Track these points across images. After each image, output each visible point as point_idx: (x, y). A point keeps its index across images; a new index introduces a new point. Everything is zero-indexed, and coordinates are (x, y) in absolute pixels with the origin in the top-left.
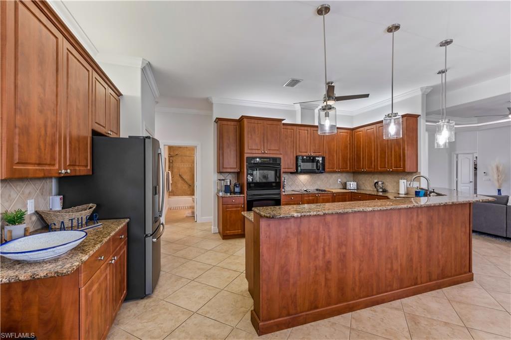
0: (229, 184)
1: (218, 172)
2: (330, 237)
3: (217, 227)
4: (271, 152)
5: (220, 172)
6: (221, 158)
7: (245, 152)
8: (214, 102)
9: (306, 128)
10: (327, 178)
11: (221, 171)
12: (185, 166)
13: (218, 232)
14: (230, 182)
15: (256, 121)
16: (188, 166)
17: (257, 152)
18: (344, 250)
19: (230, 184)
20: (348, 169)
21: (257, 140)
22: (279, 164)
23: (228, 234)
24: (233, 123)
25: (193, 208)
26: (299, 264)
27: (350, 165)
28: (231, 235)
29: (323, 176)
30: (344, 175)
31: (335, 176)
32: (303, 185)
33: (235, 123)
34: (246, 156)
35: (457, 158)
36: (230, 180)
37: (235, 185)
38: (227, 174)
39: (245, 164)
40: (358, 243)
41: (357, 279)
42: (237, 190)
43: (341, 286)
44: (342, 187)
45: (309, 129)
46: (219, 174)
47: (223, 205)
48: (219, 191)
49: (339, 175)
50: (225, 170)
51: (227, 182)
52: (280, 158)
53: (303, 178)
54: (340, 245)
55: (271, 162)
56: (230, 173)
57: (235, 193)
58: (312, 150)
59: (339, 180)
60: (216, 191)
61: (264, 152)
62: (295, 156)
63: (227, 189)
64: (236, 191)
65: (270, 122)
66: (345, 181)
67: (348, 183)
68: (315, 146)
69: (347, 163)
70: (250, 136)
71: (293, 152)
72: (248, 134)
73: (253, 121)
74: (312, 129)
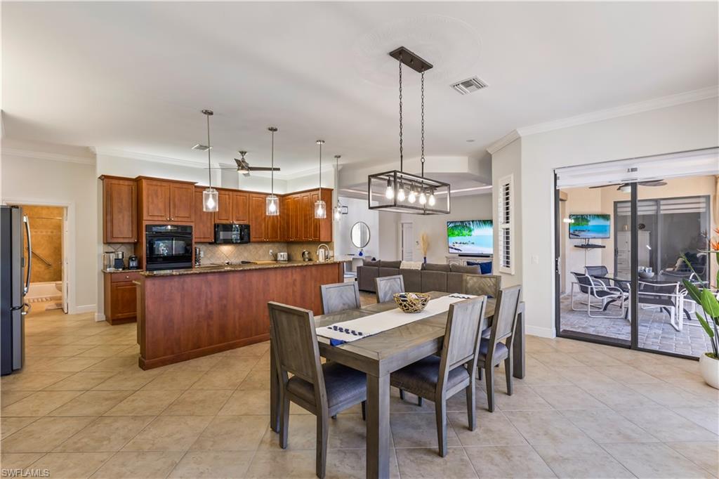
0: (120, 257)
1: (104, 243)
2: (211, 293)
3: (103, 314)
4: (180, 219)
5: (107, 243)
6: (109, 224)
7: (144, 218)
8: (97, 153)
9: (227, 193)
10: (256, 248)
11: (110, 241)
12: (39, 233)
13: (104, 319)
14: (123, 255)
15: (159, 183)
16: (44, 233)
17: (160, 219)
18: (224, 302)
19: (123, 257)
20: (279, 239)
21: (161, 205)
22: (191, 234)
23: (121, 317)
24: (126, 183)
25: (60, 298)
26: (183, 313)
27: (281, 234)
28: (123, 319)
29: (251, 247)
30: (277, 245)
31: (265, 246)
32: (225, 258)
33: (131, 183)
34: (145, 223)
35: (402, 227)
36: (123, 253)
37: (131, 258)
38: (118, 246)
39: (144, 233)
40: (238, 296)
41: (237, 325)
42: (133, 264)
43: (223, 330)
44: (273, 259)
45: (231, 193)
46: (106, 246)
47: (111, 282)
48: (106, 267)
49: (270, 245)
50: (115, 241)
51: (118, 255)
52: (191, 227)
53: (226, 249)
54: (221, 298)
55: (180, 230)
56: (122, 243)
57: (129, 268)
58: (234, 218)
59: (271, 251)
60: (102, 268)
61: (170, 219)
62: (213, 223)
63: (119, 263)
64: (131, 265)
65: (178, 185)
66: (276, 252)
67: (279, 255)
68: (239, 213)
69: (277, 232)
70: (150, 200)
71: (211, 219)
72: (148, 197)
73: (155, 183)
74: (235, 193)
